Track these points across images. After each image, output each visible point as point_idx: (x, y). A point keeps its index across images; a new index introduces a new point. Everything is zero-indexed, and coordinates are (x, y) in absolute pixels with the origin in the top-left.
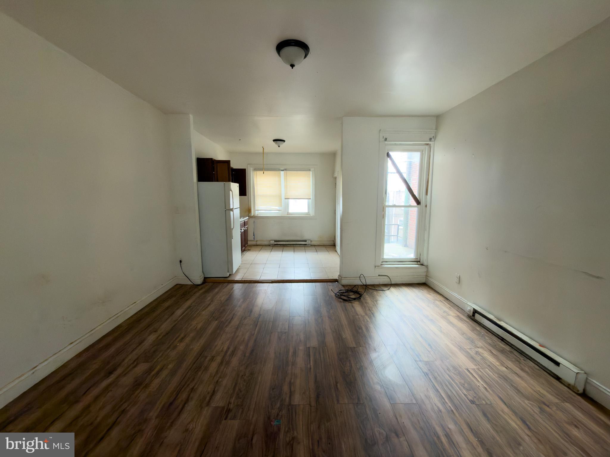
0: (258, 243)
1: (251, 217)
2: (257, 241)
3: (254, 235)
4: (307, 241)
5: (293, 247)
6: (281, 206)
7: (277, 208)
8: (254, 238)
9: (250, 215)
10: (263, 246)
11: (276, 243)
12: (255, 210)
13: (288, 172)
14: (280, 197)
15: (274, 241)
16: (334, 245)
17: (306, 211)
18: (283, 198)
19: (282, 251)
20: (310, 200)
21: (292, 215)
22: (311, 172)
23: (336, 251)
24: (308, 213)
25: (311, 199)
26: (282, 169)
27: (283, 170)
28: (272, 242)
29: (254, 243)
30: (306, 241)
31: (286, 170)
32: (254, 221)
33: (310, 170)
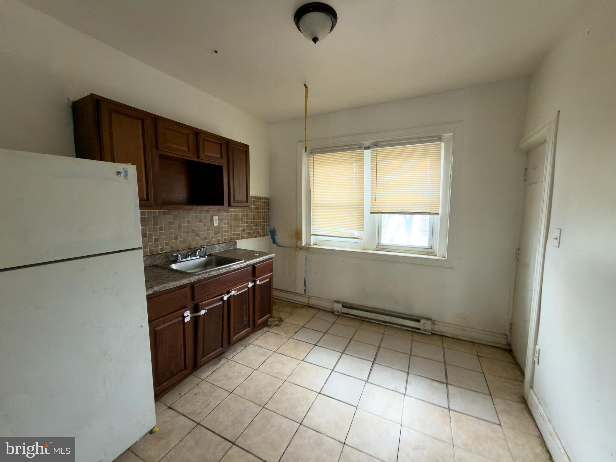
0: (313, 302)
1: (300, 248)
2: (309, 298)
3: (305, 285)
4: (422, 321)
5: (384, 327)
6: (361, 228)
7: (356, 234)
8: (305, 290)
9: (298, 244)
10: (320, 309)
11: (345, 310)
12: (309, 234)
13: (381, 150)
14: (360, 208)
15: (341, 306)
16: (505, 350)
17: (425, 243)
18: (367, 210)
19: (343, 353)
20: (435, 216)
21: (386, 250)
22: (443, 144)
23: (524, 402)
24: (429, 251)
25: (438, 214)
26: (367, 143)
27: (367, 148)
28: (338, 307)
29: (304, 300)
30: (419, 321)
31: (376, 145)
32: (306, 257)
33: (439, 139)
